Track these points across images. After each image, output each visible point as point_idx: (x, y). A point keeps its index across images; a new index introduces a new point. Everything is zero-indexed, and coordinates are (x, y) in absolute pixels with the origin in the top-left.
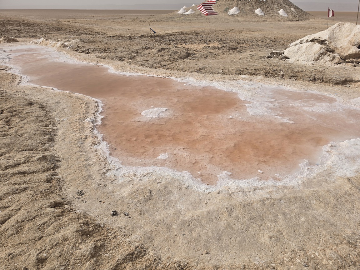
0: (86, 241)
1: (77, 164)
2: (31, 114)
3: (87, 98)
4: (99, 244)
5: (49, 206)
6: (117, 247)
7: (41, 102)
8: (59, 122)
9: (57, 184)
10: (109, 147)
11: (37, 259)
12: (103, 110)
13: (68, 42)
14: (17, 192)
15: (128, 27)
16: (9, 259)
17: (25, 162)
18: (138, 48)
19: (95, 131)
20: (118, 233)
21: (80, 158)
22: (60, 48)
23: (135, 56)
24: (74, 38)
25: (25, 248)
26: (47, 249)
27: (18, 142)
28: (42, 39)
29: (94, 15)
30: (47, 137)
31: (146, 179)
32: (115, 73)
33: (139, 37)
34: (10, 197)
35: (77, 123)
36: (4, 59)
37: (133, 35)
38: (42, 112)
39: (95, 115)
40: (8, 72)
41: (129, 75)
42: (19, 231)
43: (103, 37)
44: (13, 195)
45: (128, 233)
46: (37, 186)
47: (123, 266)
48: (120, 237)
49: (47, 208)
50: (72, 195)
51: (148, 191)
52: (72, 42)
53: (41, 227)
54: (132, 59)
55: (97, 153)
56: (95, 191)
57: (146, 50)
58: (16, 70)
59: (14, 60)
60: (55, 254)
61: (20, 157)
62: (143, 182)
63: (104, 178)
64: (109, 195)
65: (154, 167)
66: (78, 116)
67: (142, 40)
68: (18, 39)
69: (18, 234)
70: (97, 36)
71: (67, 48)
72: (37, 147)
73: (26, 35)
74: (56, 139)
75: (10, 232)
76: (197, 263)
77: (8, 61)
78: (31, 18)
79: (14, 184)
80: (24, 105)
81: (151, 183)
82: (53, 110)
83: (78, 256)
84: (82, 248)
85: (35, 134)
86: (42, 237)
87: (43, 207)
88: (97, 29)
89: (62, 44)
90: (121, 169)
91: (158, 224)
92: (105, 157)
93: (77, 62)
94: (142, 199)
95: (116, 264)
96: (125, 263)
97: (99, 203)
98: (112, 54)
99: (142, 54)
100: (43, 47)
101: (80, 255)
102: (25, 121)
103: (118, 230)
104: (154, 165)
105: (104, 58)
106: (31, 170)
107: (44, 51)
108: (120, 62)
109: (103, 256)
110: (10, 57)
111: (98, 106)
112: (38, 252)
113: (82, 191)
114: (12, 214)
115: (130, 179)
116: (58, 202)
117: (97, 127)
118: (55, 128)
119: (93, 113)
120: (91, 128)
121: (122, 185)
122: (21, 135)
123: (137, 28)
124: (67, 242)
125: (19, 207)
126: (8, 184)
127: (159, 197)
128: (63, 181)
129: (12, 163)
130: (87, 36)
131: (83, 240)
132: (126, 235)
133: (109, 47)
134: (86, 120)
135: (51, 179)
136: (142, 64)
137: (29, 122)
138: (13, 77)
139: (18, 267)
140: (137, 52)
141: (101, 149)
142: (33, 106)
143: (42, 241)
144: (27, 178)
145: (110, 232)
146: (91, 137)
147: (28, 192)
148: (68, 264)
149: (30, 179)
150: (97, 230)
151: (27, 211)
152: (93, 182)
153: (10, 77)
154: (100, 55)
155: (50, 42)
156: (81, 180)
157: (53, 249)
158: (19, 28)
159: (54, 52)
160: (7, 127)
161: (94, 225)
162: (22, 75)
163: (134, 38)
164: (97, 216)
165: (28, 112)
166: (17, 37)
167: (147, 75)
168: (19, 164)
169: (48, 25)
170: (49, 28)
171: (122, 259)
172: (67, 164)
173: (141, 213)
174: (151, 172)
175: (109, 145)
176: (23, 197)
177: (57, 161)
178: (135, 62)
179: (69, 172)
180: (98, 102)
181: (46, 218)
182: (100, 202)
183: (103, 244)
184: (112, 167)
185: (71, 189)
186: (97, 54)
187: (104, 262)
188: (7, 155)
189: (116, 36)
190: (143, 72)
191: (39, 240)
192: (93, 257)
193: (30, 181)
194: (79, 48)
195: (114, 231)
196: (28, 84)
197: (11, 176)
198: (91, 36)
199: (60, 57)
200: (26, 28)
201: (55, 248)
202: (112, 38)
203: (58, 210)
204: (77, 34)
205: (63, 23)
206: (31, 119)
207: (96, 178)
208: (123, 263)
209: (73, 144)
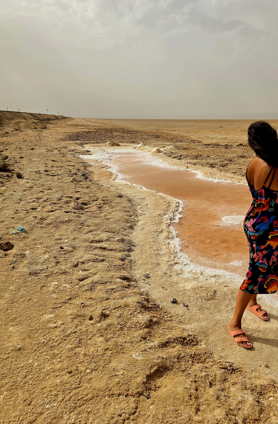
0: (143, 313)
1: (149, 251)
2: (119, 204)
3: (169, 198)
4: (155, 319)
5: (119, 278)
6: (170, 329)
7: (129, 197)
8: (141, 215)
9: (129, 264)
10: (181, 243)
11: (102, 313)
12: (183, 211)
13: (164, 148)
14: (97, 261)
15: (227, 136)
16: (81, 307)
17: (107, 240)
18: (232, 156)
19: (171, 227)
20: (174, 318)
21: (153, 247)
22: (155, 154)
23: (228, 164)
24: (170, 145)
25: (94, 302)
26: (110, 308)
27: (105, 224)
28: (140, 145)
29: (193, 124)
30: (129, 224)
31: (213, 280)
32: (203, 178)
33: (237, 146)
34: (90, 264)
35: (157, 218)
36: (106, 159)
37: (230, 144)
38: (128, 204)
39: (174, 214)
40: (107, 170)
41: (217, 181)
42: (92, 289)
43: (197, 145)
44: (93, 263)
45: (184, 322)
46: (112, 261)
47: (173, 345)
48: (175, 322)
49: (117, 278)
50: (139, 276)
51: (212, 291)
52: (167, 148)
53: (109, 291)
54: (224, 167)
55: (169, 246)
56: (160, 277)
57: (241, 158)
58: (114, 169)
59: (114, 161)
60: (116, 314)
61: (104, 236)
62: (209, 282)
63: (170, 269)
64: (172, 285)
65: (224, 271)
66: (158, 212)
67: (240, 149)
68: (120, 144)
69: (91, 291)
70: (192, 144)
71: (161, 153)
72: (119, 231)
73: (127, 141)
74: (136, 228)
75: (86, 288)
76: (252, 371)
77: (109, 161)
78: (135, 126)
79: (95, 255)
80: (115, 197)
81: (217, 284)
82: (138, 204)
83: (134, 322)
84: (139, 317)
85: (119, 220)
86: (108, 299)
87: (114, 276)
88: (193, 138)
89: (157, 150)
90: (189, 266)
91: (216, 323)
92: (175, 251)
93: (168, 166)
94: (204, 296)
95: (166, 341)
96: (175, 343)
97: (161, 289)
98: (203, 161)
99: (236, 162)
100: (140, 152)
101: (136, 321)
102: (113, 209)
103: (174, 315)
104: (224, 269)
105: (195, 164)
106: (110, 248)
107: (140, 155)
108: (210, 168)
109: (156, 331)
110: (111, 158)
111: (179, 206)
112: (103, 308)
113: (149, 275)
114: (90, 276)
115: (196, 276)
116: (126, 277)
117: (174, 224)
118: (136, 219)
119: (173, 212)
120: (168, 224)
121: (187, 280)
122: (108, 219)
123: (236, 137)
124: (128, 308)
125: (96, 272)
126: (91, 254)
127: (223, 299)
128: (134, 262)
129: (97, 238)
130: (182, 143)
131: (141, 312)
132: (182, 322)
133: (202, 154)
134: (165, 216)
135: (125, 259)
136: (234, 171)
137: (116, 211)
138: (111, 174)
139: (86, 314)
140: (231, 160)
141: (173, 244)
142: (122, 198)
143: (108, 302)
144: (106, 253)
145: (167, 315)
146: (166, 232)
147: (104, 263)
148: (125, 325)
149: (108, 254)
150: (155, 309)
151: (102, 276)
152: (160, 270)
153: (108, 174)
154: (191, 161)
155: (147, 147)
156: (150, 265)
157: (115, 310)
158: (123, 134)
159: (148, 157)
160: (99, 212)
161: (153, 303)
162: (118, 174)
163: (231, 146)
164: (158, 299)
165: (117, 203)
166: (120, 142)
167: (237, 183)
168: (102, 241)
169: (148, 133)
170: (149, 136)
171: (173, 339)
172: (141, 250)
173: (201, 309)
174: (220, 275)
175: (181, 242)
176: (100, 265)
177: (133, 245)
178: (226, 169)
179: (141, 256)
180: (179, 203)
181: (115, 286)
182: (163, 288)
183: (158, 321)
184: (180, 262)
185: (140, 271)
186: (189, 161)
187: (156, 335)
188: (95, 232)
189: (212, 144)
190: (233, 180)
191: (106, 300)
192: (147, 327)
193: (108, 255)
194: (172, 154)
195: (171, 316)
196: (121, 181)
197: (94, 249)
198: (187, 143)
199: (153, 161)
200: (129, 135)
201: (117, 309)
202: (207, 146)
203: (125, 283)
204: (173, 141)
205: (162, 131)
206: (119, 208)
207: (164, 267)
208: (173, 342)
209: (149, 234)
